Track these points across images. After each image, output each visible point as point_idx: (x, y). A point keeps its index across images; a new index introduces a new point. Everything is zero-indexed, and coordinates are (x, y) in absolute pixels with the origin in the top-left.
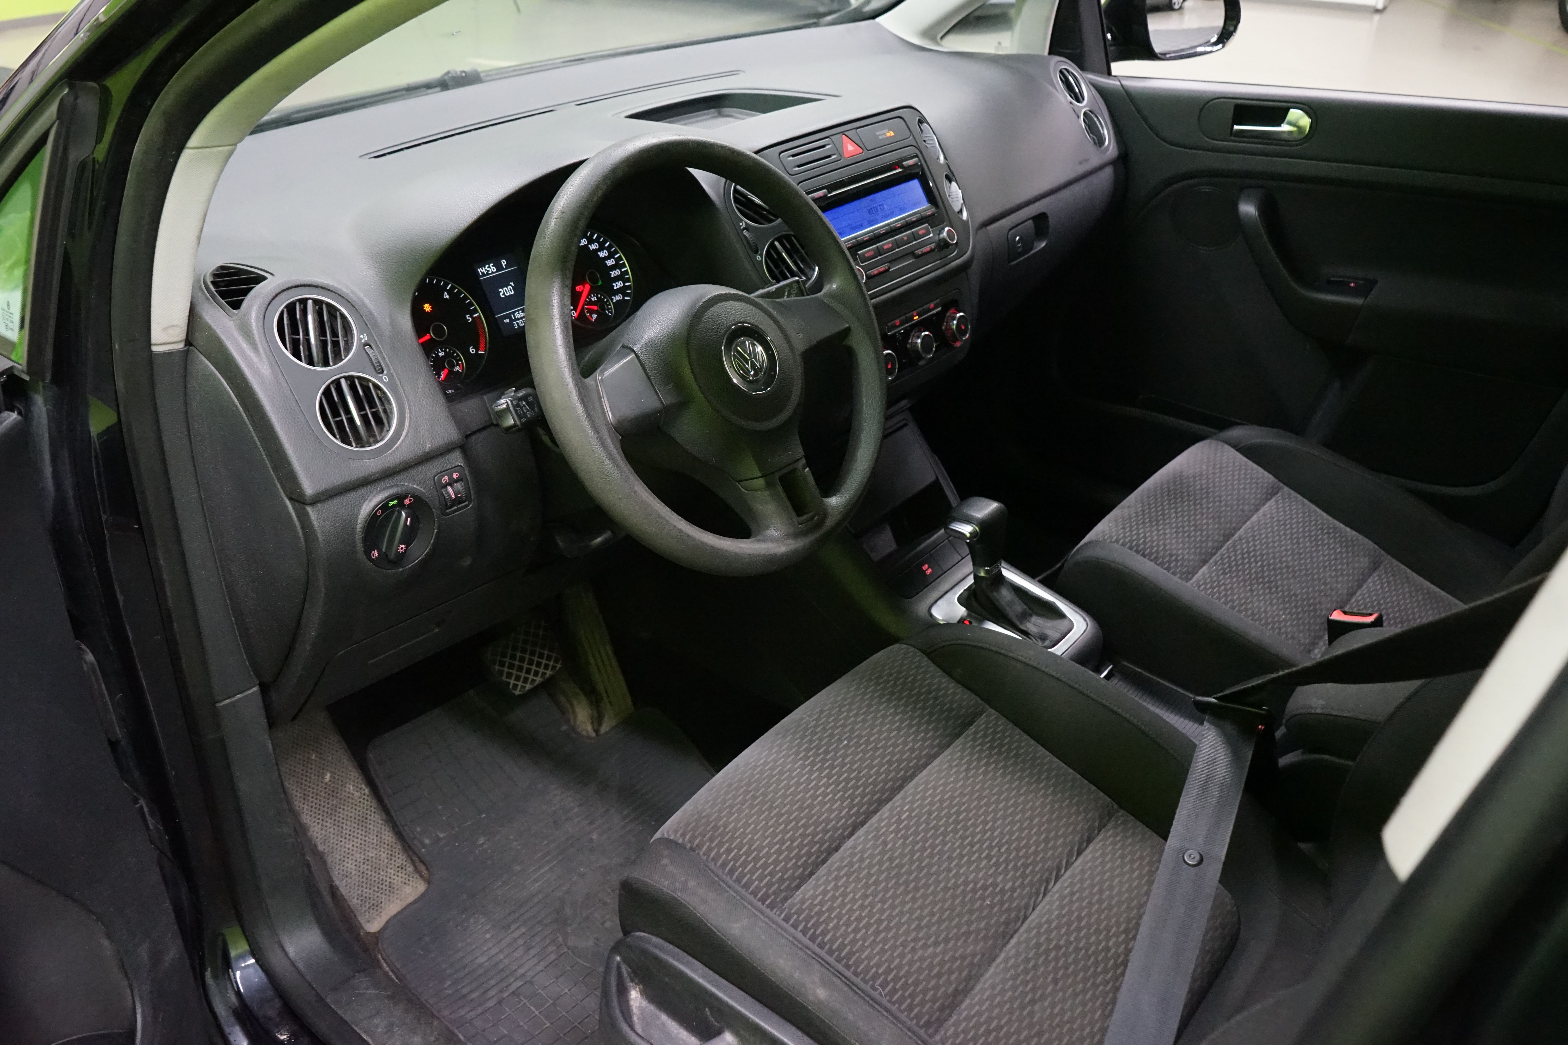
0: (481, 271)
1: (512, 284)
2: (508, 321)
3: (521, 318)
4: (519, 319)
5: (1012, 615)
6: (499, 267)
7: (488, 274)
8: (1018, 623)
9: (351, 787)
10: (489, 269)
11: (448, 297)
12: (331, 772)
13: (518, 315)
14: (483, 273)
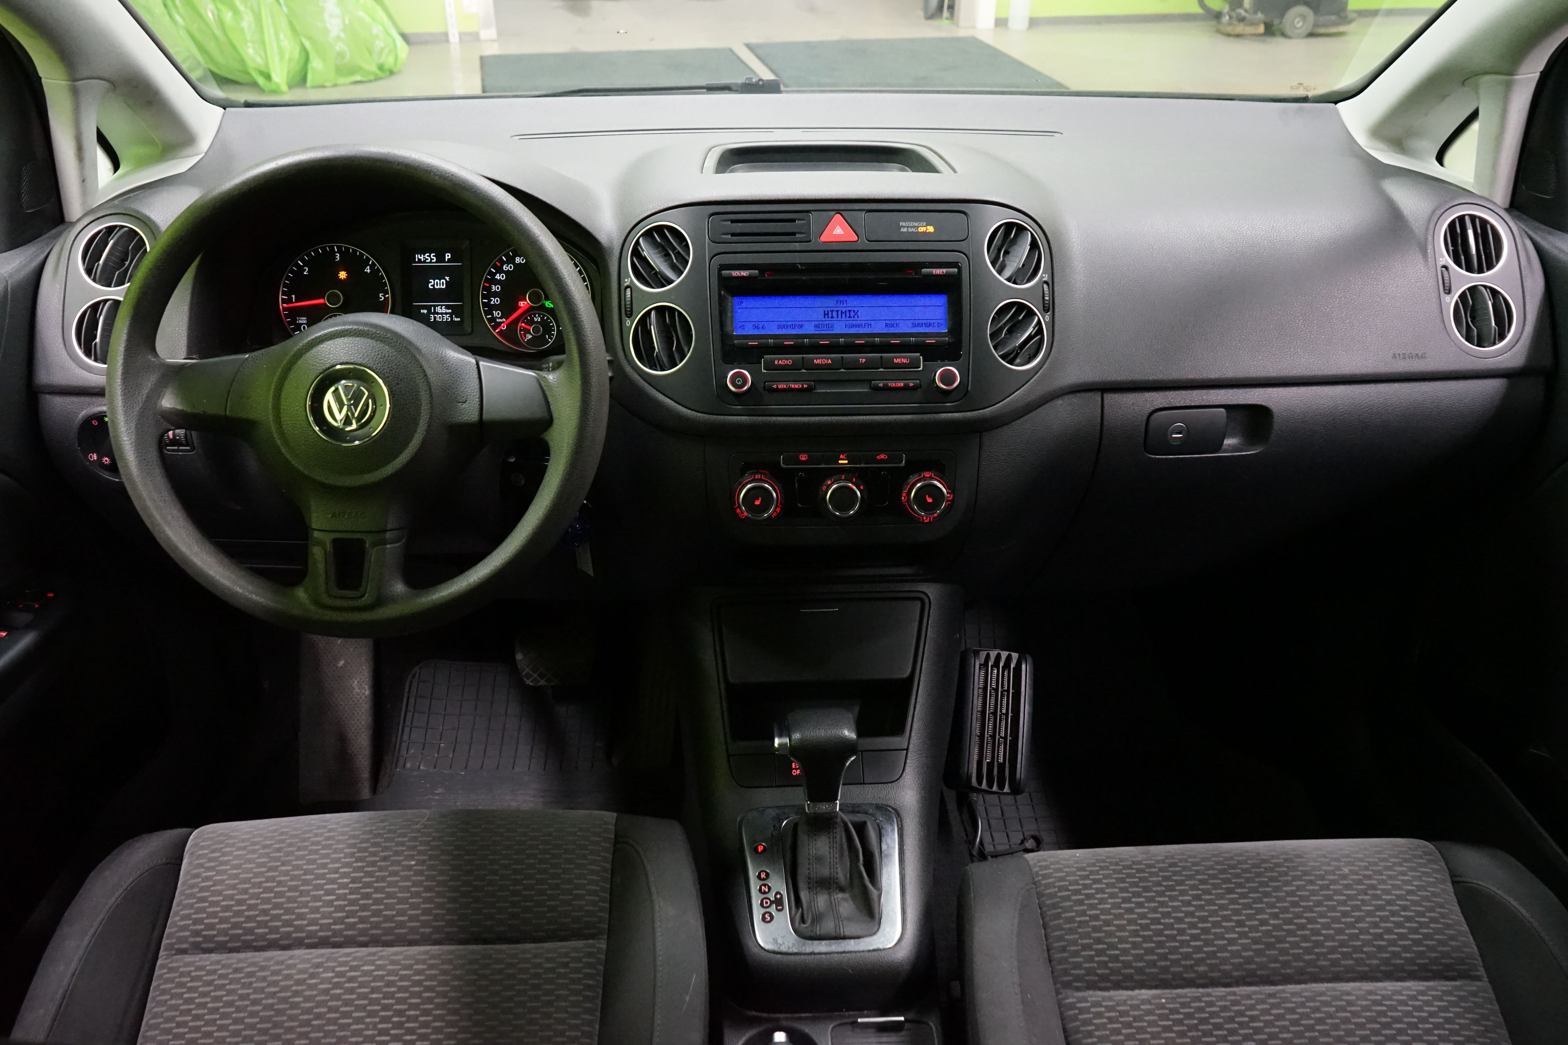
0: (418, 257)
1: (447, 278)
2: (425, 311)
3: (442, 314)
4: (438, 314)
5: (803, 871)
6: (441, 258)
7: (425, 262)
8: (802, 885)
9: (356, 682)
10: (428, 258)
11: (369, 271)
12: (346, 662)
13: (438, 309)
14: (419, 260)
